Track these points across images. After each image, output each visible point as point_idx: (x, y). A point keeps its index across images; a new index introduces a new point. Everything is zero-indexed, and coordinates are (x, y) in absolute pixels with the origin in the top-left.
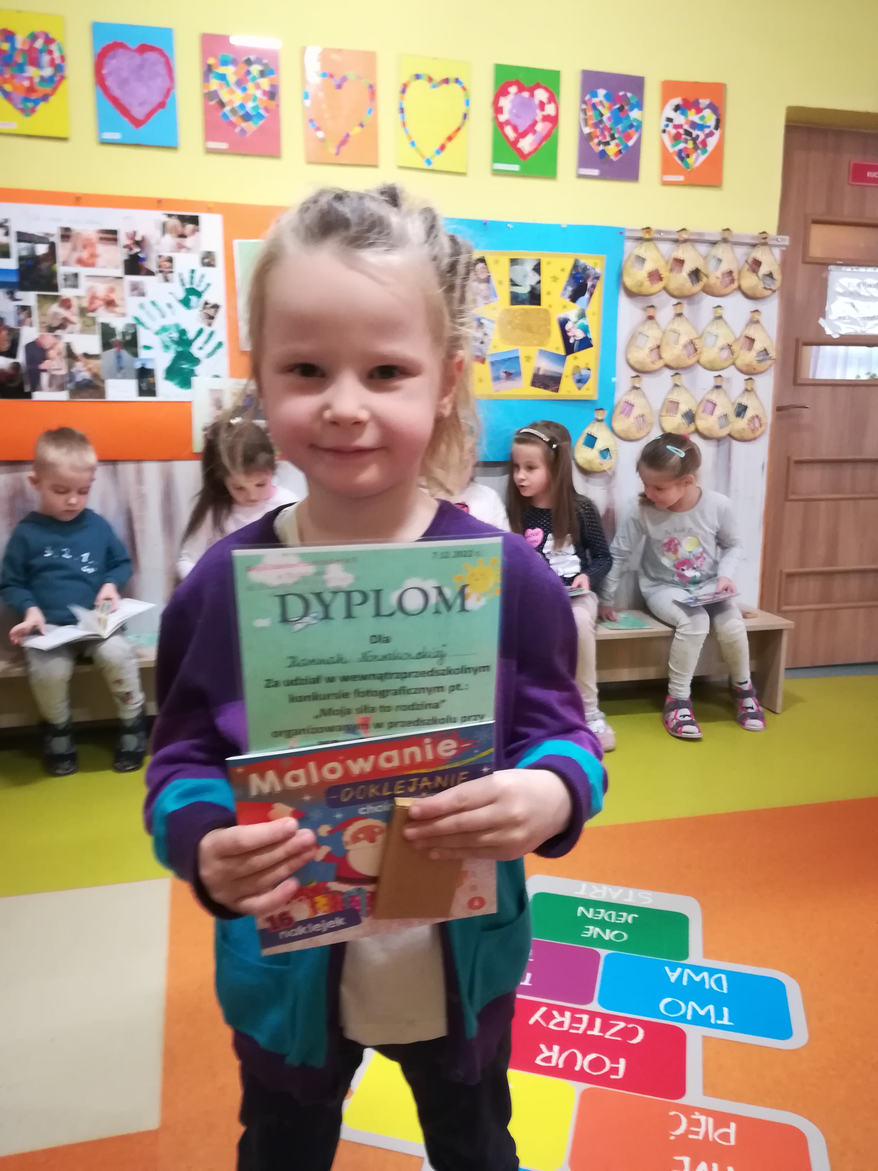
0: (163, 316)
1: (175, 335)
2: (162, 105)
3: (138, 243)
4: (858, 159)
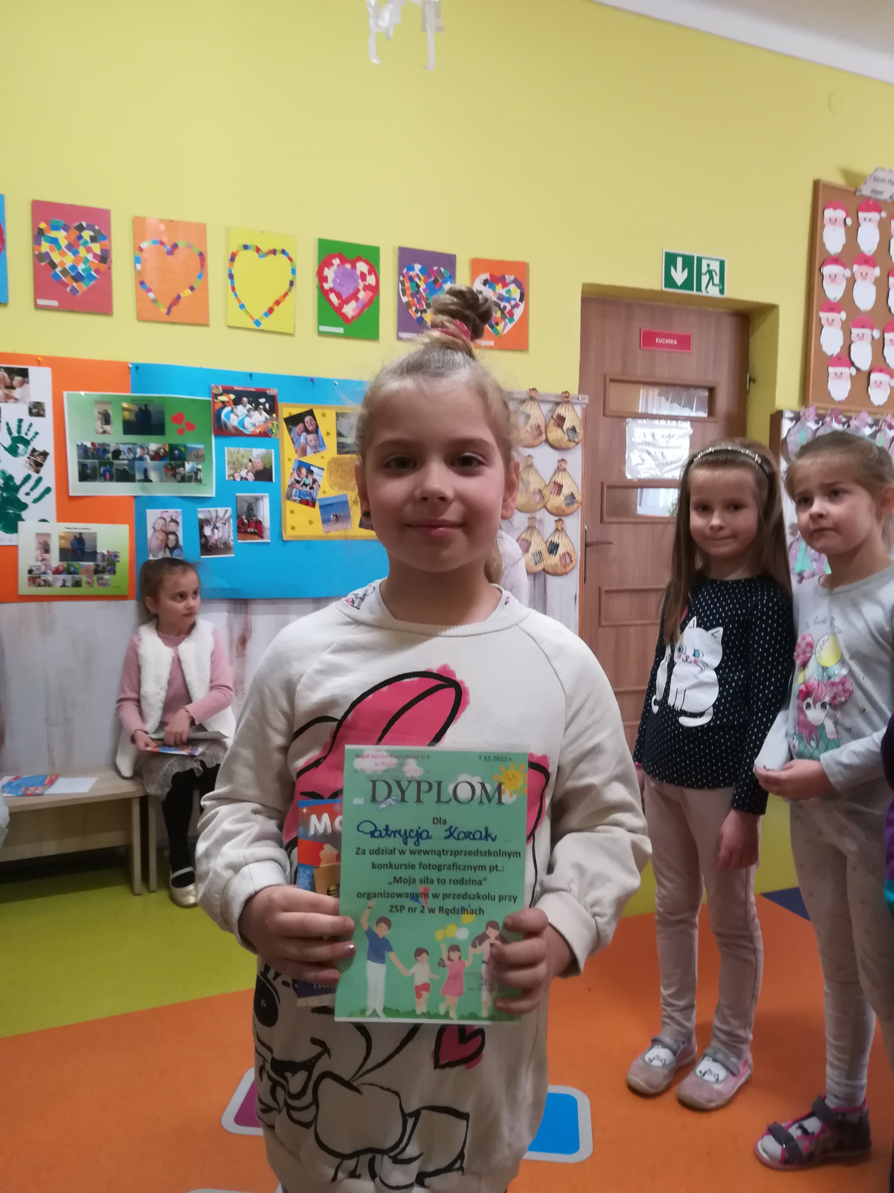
1: (1, 482)
4: (647, 327)
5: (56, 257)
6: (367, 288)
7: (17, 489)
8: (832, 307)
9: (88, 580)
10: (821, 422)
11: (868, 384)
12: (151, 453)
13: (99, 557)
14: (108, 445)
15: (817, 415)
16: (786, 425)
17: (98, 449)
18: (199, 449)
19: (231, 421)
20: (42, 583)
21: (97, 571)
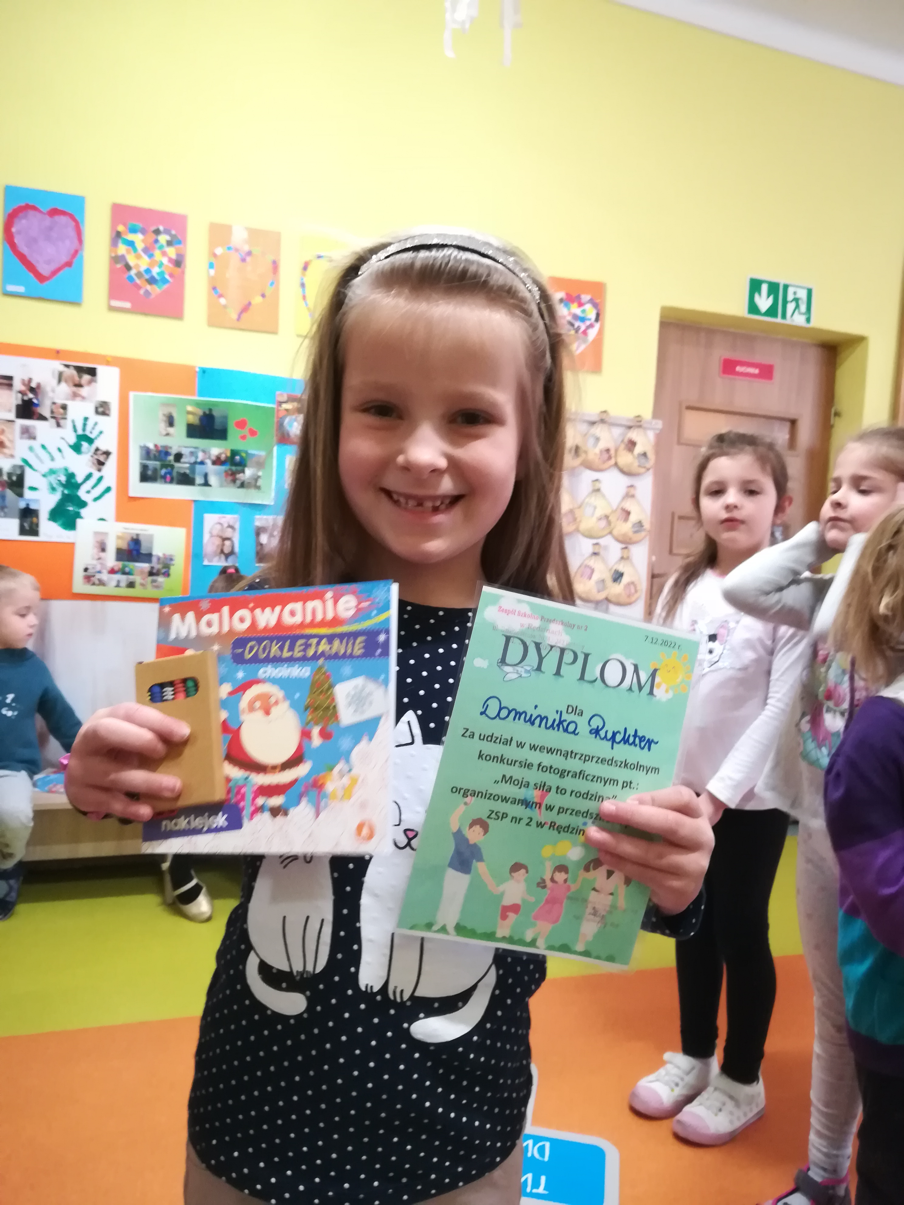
0: (53, 459)
1: (63, 479)
2: (69, 264)
3: (32, 390)
4: (728, 354)
5: (131, 260)
7: (78, 486)
9: (142, 581)
12: (214, 458)
13: (154, 559)
14: (171, 448)
17: (161, 451)
18: (261, 456)
19: (294, 429)
20: (97, 582)
21: (151, 574)
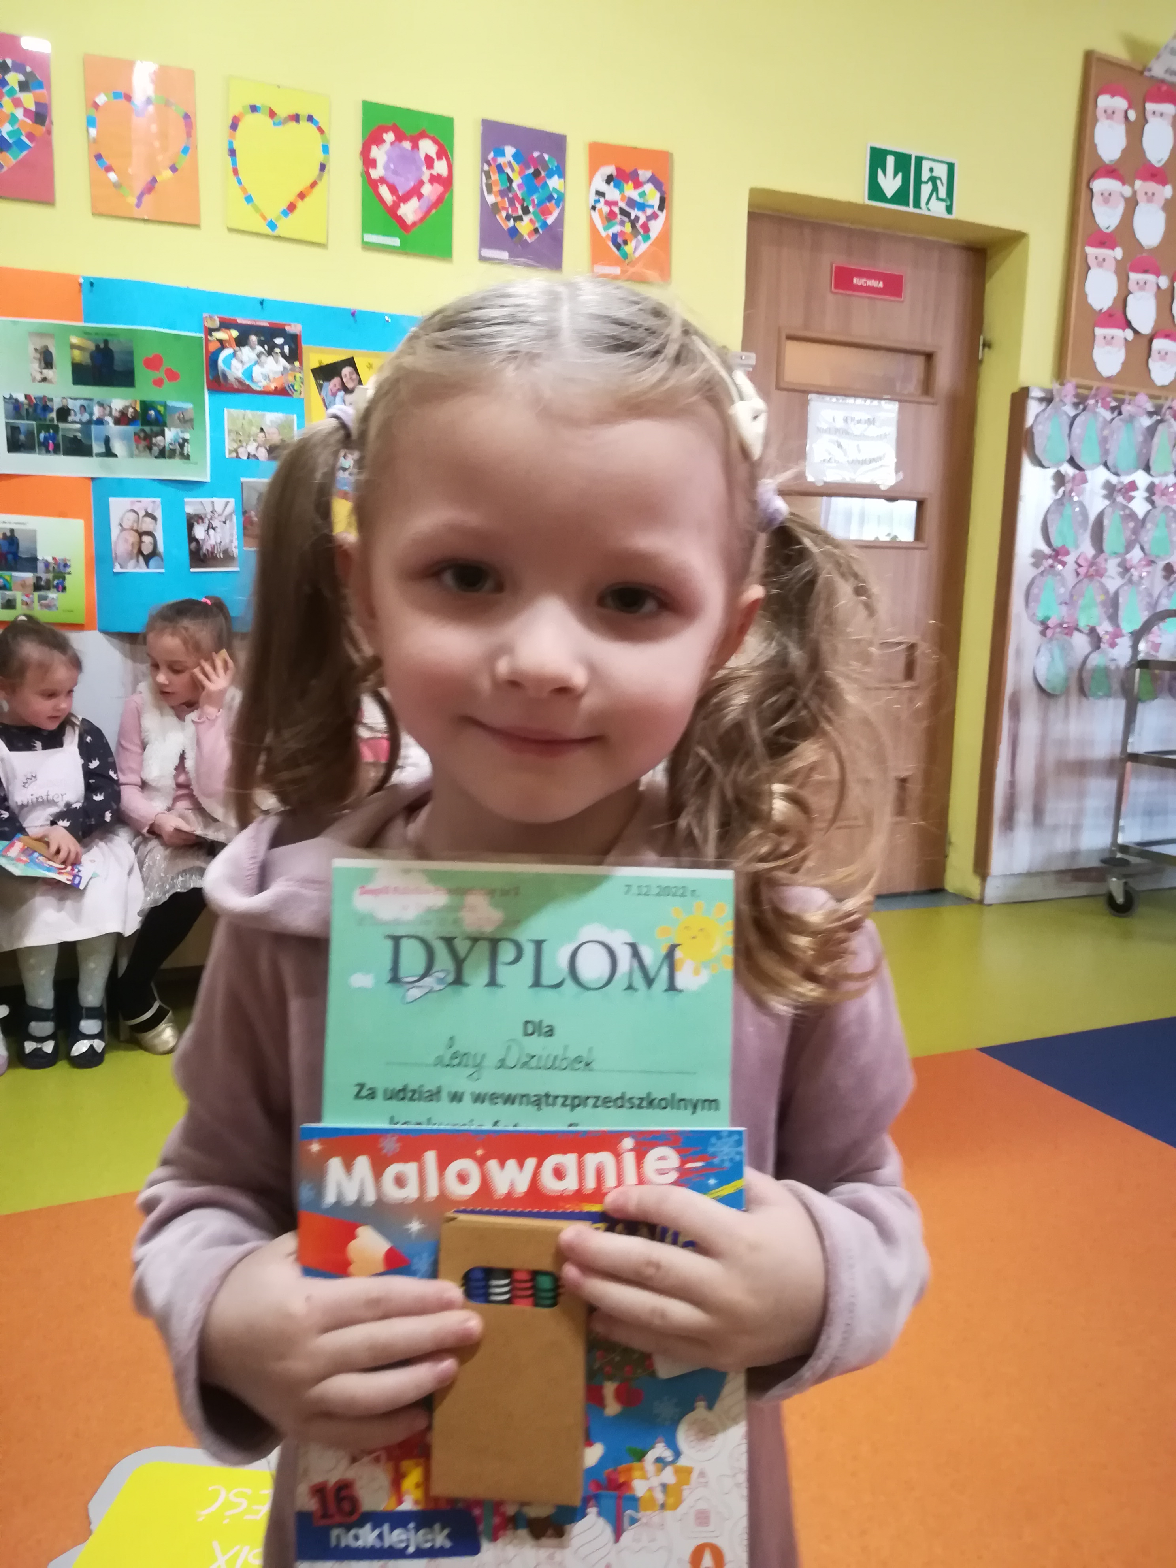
4: (842, 260)
6: (434, 179)
8: (1105, 240)
9: (25, 599)
10: (1081, 407)
11: (1149, 355)
12: (116, 414)
13: (41, 566)
14: (51, 400)
15: (1077, 395)
16: (1033, 408)
17: (36, 405)
18: (186, 410)
19: (233, 370)
21: (37, 587)
